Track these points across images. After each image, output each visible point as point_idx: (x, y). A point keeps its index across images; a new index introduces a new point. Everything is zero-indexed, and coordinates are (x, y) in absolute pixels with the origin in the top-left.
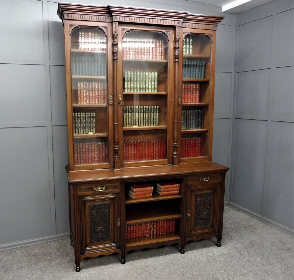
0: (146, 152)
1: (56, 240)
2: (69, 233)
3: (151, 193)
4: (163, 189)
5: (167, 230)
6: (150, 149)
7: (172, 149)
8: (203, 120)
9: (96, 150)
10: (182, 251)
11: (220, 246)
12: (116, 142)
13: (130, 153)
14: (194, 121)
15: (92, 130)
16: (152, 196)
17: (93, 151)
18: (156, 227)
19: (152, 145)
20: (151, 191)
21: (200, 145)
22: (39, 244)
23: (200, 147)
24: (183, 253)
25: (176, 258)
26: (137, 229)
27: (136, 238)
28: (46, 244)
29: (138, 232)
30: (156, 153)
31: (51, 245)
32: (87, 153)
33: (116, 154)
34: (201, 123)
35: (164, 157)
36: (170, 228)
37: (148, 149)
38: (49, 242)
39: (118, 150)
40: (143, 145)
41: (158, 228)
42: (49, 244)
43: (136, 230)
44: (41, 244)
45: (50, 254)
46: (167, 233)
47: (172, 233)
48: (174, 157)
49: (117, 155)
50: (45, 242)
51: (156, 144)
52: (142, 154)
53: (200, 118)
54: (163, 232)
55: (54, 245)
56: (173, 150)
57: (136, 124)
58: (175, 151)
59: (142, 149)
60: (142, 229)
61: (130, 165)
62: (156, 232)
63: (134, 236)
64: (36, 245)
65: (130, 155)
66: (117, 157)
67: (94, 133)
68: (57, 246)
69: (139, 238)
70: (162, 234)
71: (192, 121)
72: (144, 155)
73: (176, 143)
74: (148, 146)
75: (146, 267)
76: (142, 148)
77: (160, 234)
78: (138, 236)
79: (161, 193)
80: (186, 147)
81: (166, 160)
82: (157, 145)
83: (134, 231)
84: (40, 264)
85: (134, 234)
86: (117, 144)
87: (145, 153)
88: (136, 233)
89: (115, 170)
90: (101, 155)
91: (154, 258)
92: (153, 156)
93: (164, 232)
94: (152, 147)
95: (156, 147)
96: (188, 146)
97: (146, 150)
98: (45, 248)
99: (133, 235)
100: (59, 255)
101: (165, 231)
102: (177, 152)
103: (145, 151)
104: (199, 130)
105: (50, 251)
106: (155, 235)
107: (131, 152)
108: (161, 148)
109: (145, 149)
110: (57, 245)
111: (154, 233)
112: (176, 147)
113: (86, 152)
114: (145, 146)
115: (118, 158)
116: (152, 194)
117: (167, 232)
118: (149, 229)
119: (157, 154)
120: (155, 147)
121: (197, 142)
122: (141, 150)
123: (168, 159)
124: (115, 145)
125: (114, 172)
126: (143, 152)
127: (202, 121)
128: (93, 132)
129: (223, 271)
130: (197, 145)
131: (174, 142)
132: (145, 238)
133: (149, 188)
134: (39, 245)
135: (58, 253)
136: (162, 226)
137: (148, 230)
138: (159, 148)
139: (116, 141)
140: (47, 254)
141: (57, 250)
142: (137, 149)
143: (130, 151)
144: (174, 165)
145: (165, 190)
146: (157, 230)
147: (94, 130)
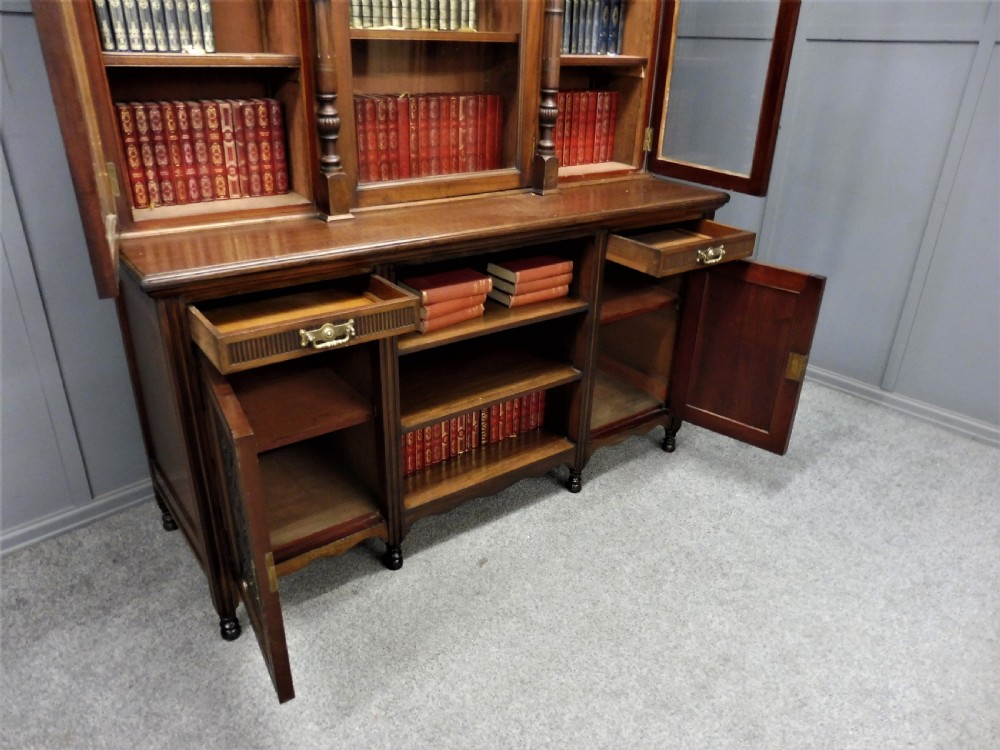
0: (433, 143)
1: (94, 521)
2: (147, 483)
3: (478, 304)
4: (522, 282)
5: (520, 423)
6: (444, 131)
7: (534, 128)
8: (625, 18)
9: (228, 136)
10: (572, 484)
11: (672, 450)
12: (324, 89)
13: (370, 147)
14: (596, 23)
15: (196, 34)
16: (484, 312)
17: (215, 136)
18: (488, 421)
19: (453, 114)
20: (482, 294)
21: (609, 119)
22: (25, 548)
23: (608, 126)
24: (578, 490)
25: (562, 509)
26: (427, 437)
27: (423, 470)
28: (59, 544)
29: (431, 448)
30: (465, 149)
31: (80, 544)
32: (187, 146)
33: (331, 146)
34: (616, 30)
35: (500, 162)
36: (528, 415)
37: (438, 128)
38: (69, 532)
39: (335, 129)
40: (422, 115)
41: (493, 421)
42: (68, 540)
43: (423, 441)
44: (35, 546)
45: (88, 582)
46: (519, 434)
47: (535, 429)
48: (546, 158)
49: (336, 153)
50: (54, 537)
51: (465, 112)
52: (417, 152)
53: (616, 9)
54: (508, 431)
55: (90, 541)
56: (538, 132)
57: (390, 18)
58: (548, 133)
59: (417, 132)
60: (444, 434)
61: (385, 197)
62: (488, 438)
63: (418, 463)
64: (14, 554)
65: (372, 157)
66: (333, 159)
67: (209, 48)
68: (107, 545)
69: (432, 466)
70: (503, 441)
71: (589, 22)
72: (423, 154)
73: (550, 103)
74: (438, 119)
75: (482, 562)
76: (417, 125)
77: (499, 441)
78: (432, 460)
79: (513, 300)
80: (567, 125)
81: (513, 171)
82: (471, 113)
83: (418, 447)
84: (54, 638)
85: (418, 456)
86: (331, 102)
87: (428, 146)
88: (423, 451)
89: (330, 218)
90: (253, 159)
91: (494, 524)
92: (457, 158)
93: (512, 432)
94: (454, 123)
95: (465, 120)
96: (571, 121)
97: (433, 132)
98: (57, 564)
99: (414, 461)
100: (126, 583)
101: (515, 428)
102: (553, 139)
103: (428, 138)
104: (611, 55)
105: (84, 570)
106: (483, 448)
107: (377, 141)
108: (484, 127)
109: (427, 129)
110: (107, 538)
111: (480, 440)
112: (552, 120)
113: (180, 143)
114: (428, 119)
115: (337, 164)
116: (484, 305)
117: (520, 429)
118: (464, 431)
119: (471, 151)
120: (463, 124)
121: (599, 106)
122: (413, 136)
123: (518, 168)
124: (323, 103)
125: (325, 227)
126: (423, 143)
127: (621, 24)
128: (203, 42)
129: (722, 532)
130: (598, 116)
131: (544, 96)
132: (453, 464)
133: (479, 284)
134: (26, 553)
135: (121, 573)
136: (504, 414)
137: (461, 434)
138: (476, 126)
139: (327, 84)
140: (72, 587)
141: (114, 561)
142: (397, 130)
143: (370, 136)
144: (544, 192)
145: (525, 286)
146: (489, 430)
147: (208, 34)
